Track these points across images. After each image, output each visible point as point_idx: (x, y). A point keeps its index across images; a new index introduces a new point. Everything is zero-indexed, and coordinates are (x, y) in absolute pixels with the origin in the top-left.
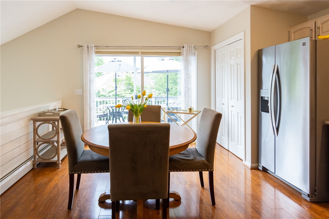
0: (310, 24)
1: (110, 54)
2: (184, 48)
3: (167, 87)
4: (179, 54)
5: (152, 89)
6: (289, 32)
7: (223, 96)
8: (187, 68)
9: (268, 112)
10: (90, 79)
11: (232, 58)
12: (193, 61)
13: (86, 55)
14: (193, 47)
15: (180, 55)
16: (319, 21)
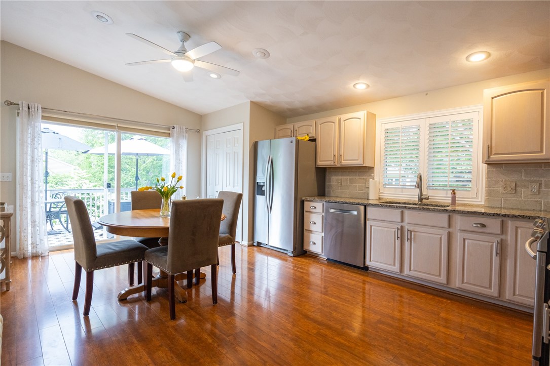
0: (291, 126)
1: (68, 122)
2: (175, 129)
3: (136, 175)
4: (168, 135)
5: (82, 179)
6: (275, 129)
7: (217, 183)
8: (177, 152)
9: (264, 195)
10: (32, 157)
11: (229, 146)
12: (184, 144)
13: (24, 120)
14: (184, 129)
15: (169, 137)
16: (297, 125)
